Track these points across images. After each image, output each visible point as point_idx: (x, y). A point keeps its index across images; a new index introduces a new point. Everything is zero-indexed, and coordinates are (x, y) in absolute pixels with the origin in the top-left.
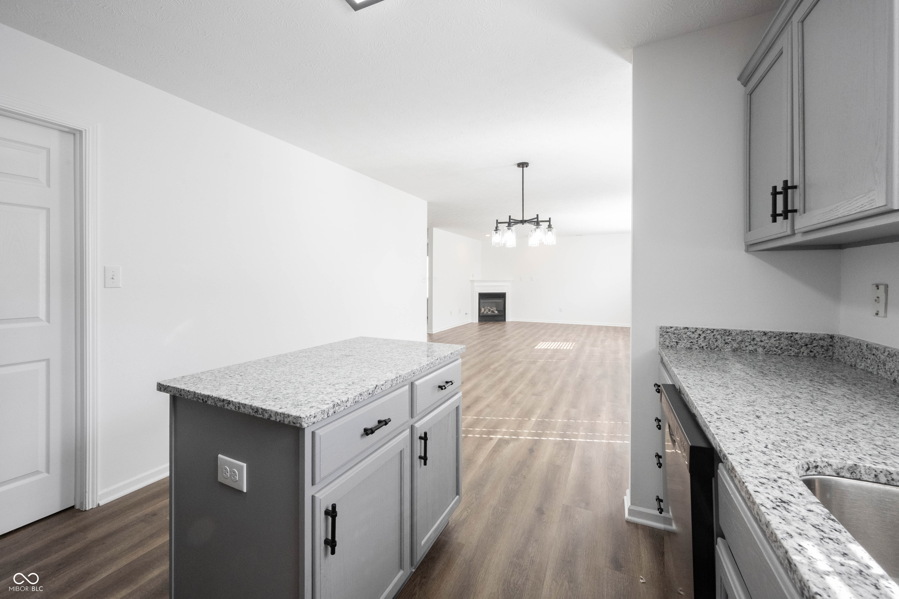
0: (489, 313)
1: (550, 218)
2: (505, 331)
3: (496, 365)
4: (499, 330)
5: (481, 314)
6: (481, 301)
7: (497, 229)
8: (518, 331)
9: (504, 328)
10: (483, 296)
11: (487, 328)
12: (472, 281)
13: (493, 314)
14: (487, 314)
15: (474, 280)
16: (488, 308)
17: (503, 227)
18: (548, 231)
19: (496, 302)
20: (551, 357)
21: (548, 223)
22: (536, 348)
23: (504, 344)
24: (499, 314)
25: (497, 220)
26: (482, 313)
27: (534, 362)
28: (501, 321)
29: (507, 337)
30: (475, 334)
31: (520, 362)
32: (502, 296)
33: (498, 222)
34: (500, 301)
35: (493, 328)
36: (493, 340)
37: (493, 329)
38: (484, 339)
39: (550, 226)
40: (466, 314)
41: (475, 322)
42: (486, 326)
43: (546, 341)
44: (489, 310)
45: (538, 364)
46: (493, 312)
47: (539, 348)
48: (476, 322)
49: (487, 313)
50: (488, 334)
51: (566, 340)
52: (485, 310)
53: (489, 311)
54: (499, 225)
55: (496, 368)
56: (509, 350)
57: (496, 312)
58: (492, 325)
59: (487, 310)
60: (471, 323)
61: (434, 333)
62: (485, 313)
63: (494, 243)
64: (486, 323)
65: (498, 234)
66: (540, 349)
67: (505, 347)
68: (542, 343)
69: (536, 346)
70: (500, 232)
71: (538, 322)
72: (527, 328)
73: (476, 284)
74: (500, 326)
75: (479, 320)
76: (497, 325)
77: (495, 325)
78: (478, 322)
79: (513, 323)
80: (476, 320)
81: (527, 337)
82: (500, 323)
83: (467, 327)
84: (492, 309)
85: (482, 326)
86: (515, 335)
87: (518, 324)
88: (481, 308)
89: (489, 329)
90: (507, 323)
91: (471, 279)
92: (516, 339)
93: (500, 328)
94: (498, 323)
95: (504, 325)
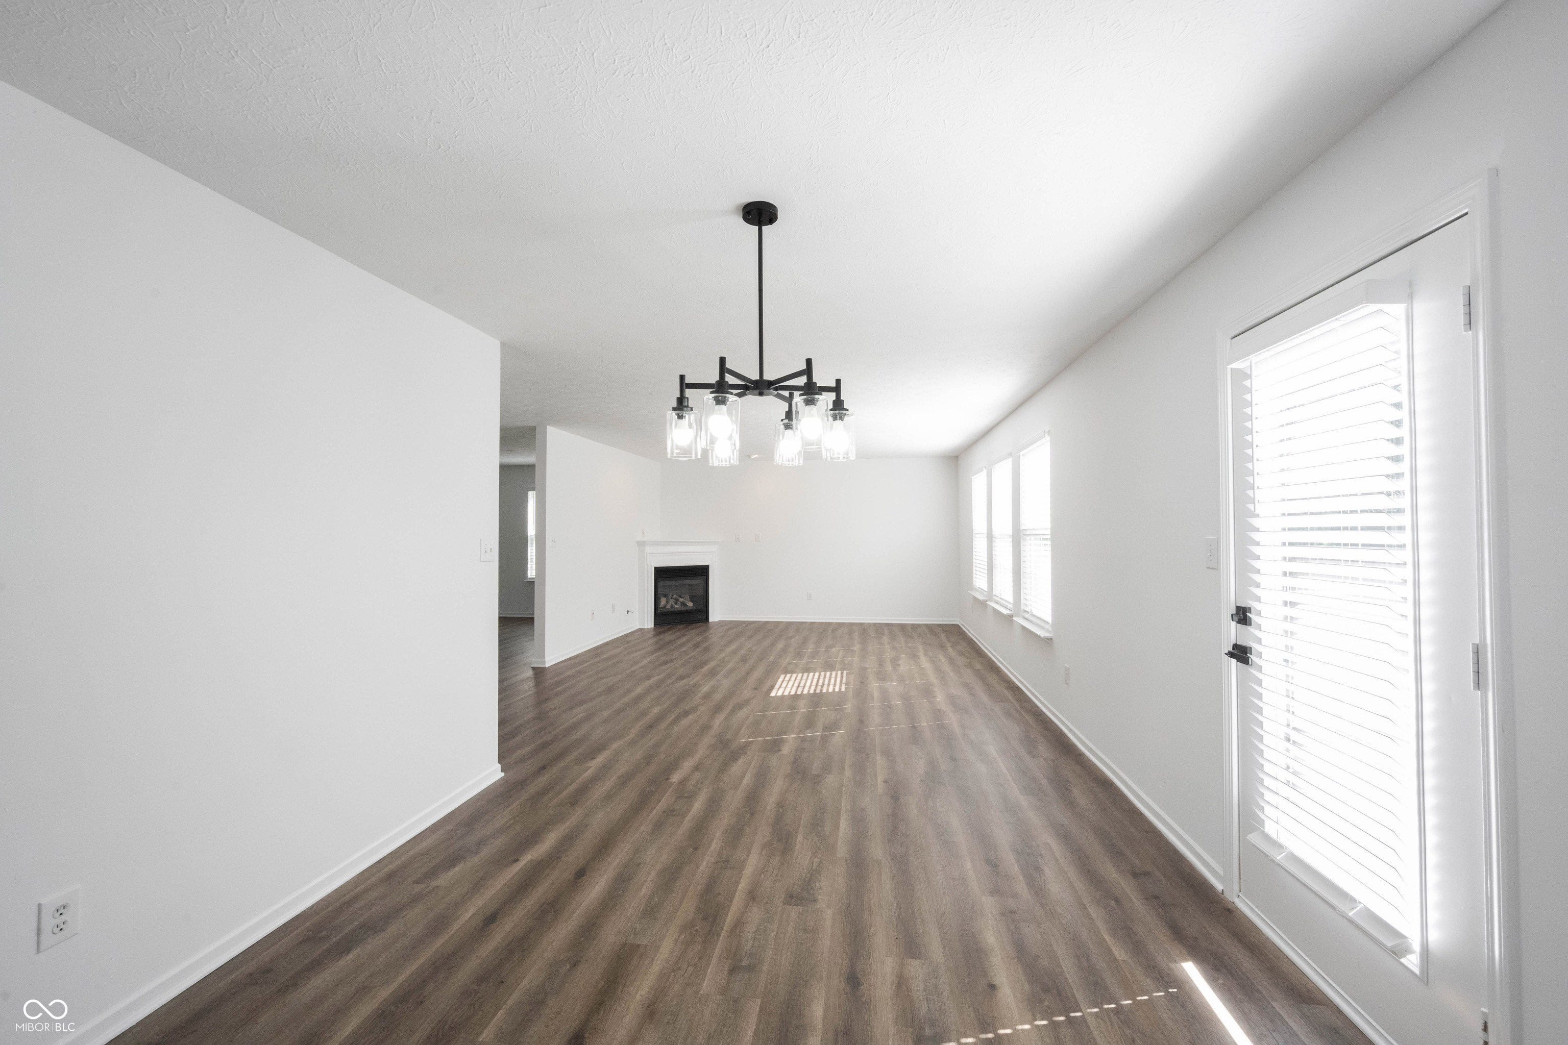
0: (676, 606)
1: (838, 382)
2: (707, 650)
3: (687, 765)
4: (696, 646)
5: (660, 611)
6: (660, 584)
7: (681, 405)
8: (733, 647)
9: (706, 639)
10: (663, 574)
11: (671, 642)
12: (641, 544)
13: (683, 608)
14: (673, 609)
15: (644, 542)
16: (674, 596)
17: (701, 399)
18: (835, 418)
19: (690, 585)
20: (809, 722)
21: (832, 396)
22: (773, 694)
23: (705, 689)
24: (695, 608)
25: (682, 378)
26: (662, 608)
27: (775, 746)
28: (699, 621)
29: (712, 664)
30: (645, 662)
31: (743, 749)
32: (702, 572)
33: (684, 385)
34: (697, 582)
35: (682, 640)
36: (681, 678)
37: (682, 645)
38: (661, 676)
39: (838, 405)
40: (628, 612)
41: (646, 627)
42: (668, 637)
43: (792, 672)
44: (676, 601)
45: (786, 750)
46: (683, 604)
47: (780, 694)
48: (649, 627)
49: (672, 607)
50: (672, 661)
51: (829, 666)
52: (668, 602)
53: (676, 603)
54: (688, 392)
55: (684, 781)
56: (717, 709)
57: (690, 604)
58: (679, 634)
59: (672, 602)
60: (640, 630)
61: (547, 665)
62: (668, 607)
63: (672, 450)
64: (669, 629)
65: (685, 422)
66: (783, 696)
67: (707, 696)
68: (782, 676)
69: (772, 688)
70: (692, 417)
71: (769, 622)
72: (751, 636)
73: (648, 549)
74: (698, 635)
75: (655, 624)
76: (691, 631)
77: (687, 633)
78: (653, 626)
79: (723, 626)
80: (649, 623)
81: (751, 662)
82: (696, 628)
83: (628, 642)
84: (681, 600)
85: (662, 637)
86: (727, 659)
87: (732, 628)
88: (660, 598)
89: (675, 645)
90: (710, 625)
91: (640, 539)
92: (732, 671)
93: (698, 639)
94: (692, 629)
95: (705, 631)
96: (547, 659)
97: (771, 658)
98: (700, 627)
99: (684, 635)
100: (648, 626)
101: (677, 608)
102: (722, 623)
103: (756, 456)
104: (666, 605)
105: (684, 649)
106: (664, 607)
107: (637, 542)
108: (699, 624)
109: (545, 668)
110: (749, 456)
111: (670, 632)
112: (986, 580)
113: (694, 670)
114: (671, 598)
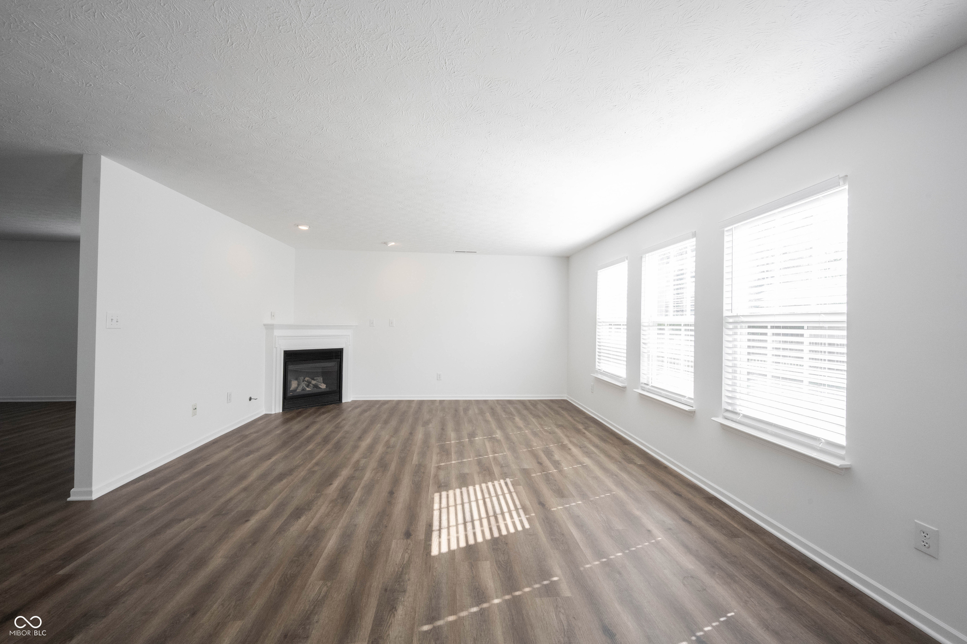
0: (308, 389)
2: (338, 447)
5: (289, 394)
6: (291, 367)
9: (338, 427)
10: (293, 358)
11: (297, 434)
12: (269, 327)
13: (316, 390)
14: (304, 392)
15: (273, 325)
16: (306, 379)
19: (322, 368)
22: (435, 551)
24: (328, 390)
26: (292, 391)
28: (331, 404)
29: (344, 475)
32: (335, 355)
34: (331, 365)
40: (250, 399)
41: (273, 412)
42: (295, 426)
43: (447, 487)
44: (308, 384)
46: (316, 386)
47: (444, 547)
48: (277, 412)
49: (302, 389)
51: (486, 471)
52: (299, 385)
53: (308, 386)
57: (323, 386)
58: (308, 421)
59: (303, 385)
60: (266, 416)
61: (95, 496)
62: (299, 390)
64: (299, 414)
66: (452, 555)
68: (437, 498)
69: (430, 532)
71: (402, 400)
72: (386, 422)
73: (277, 333)
74: (329, 421)
75: (284, 408)
76: (323, 417)
77: (318, 419)
78: (281, 411)
79: (356, 408)
80: (277, 408)
81: (393, 467)
82: (329, 411)
83: (246, 436)
84: (314, 382)
85: (288, 426)
86: (363, 461)
87: (365, 411)
88: (291, 381)
89: (302, 439)
90: (344, 407)
91: (268, 321)
92: (369, 489)
93: (328, 428)
94: (324, 413)
95: (337, 416)
96: (94, 488)
97: (415, 459)
98: (332, 409)
99: (313, 423)
100: (275, 411)
101: (309, 391)
102: (356, 404)
103: (393, 244)
104: (297, 388)
105: (310, 447)
106: (295, 390)
107: (264, 325)
108: (331, 406)
109: (90, 502)
110: (386, 243)
111: (299, 419)
112: (625, 367)
113: (318, 492)
114: (303, 381)
